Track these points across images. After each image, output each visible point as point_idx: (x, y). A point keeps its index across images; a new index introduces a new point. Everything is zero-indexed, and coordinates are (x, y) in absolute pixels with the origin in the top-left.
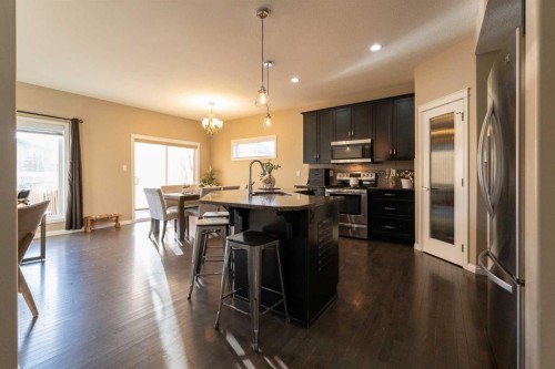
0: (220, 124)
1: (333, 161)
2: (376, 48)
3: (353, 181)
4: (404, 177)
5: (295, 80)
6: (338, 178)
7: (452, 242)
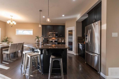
0: (15, 23)
1: (49, 37)
2: (63, 16)
3: (53, 41)
4: (63, 40)
5: (44, 17)
6: (50, 40)
7: (72, 51)
